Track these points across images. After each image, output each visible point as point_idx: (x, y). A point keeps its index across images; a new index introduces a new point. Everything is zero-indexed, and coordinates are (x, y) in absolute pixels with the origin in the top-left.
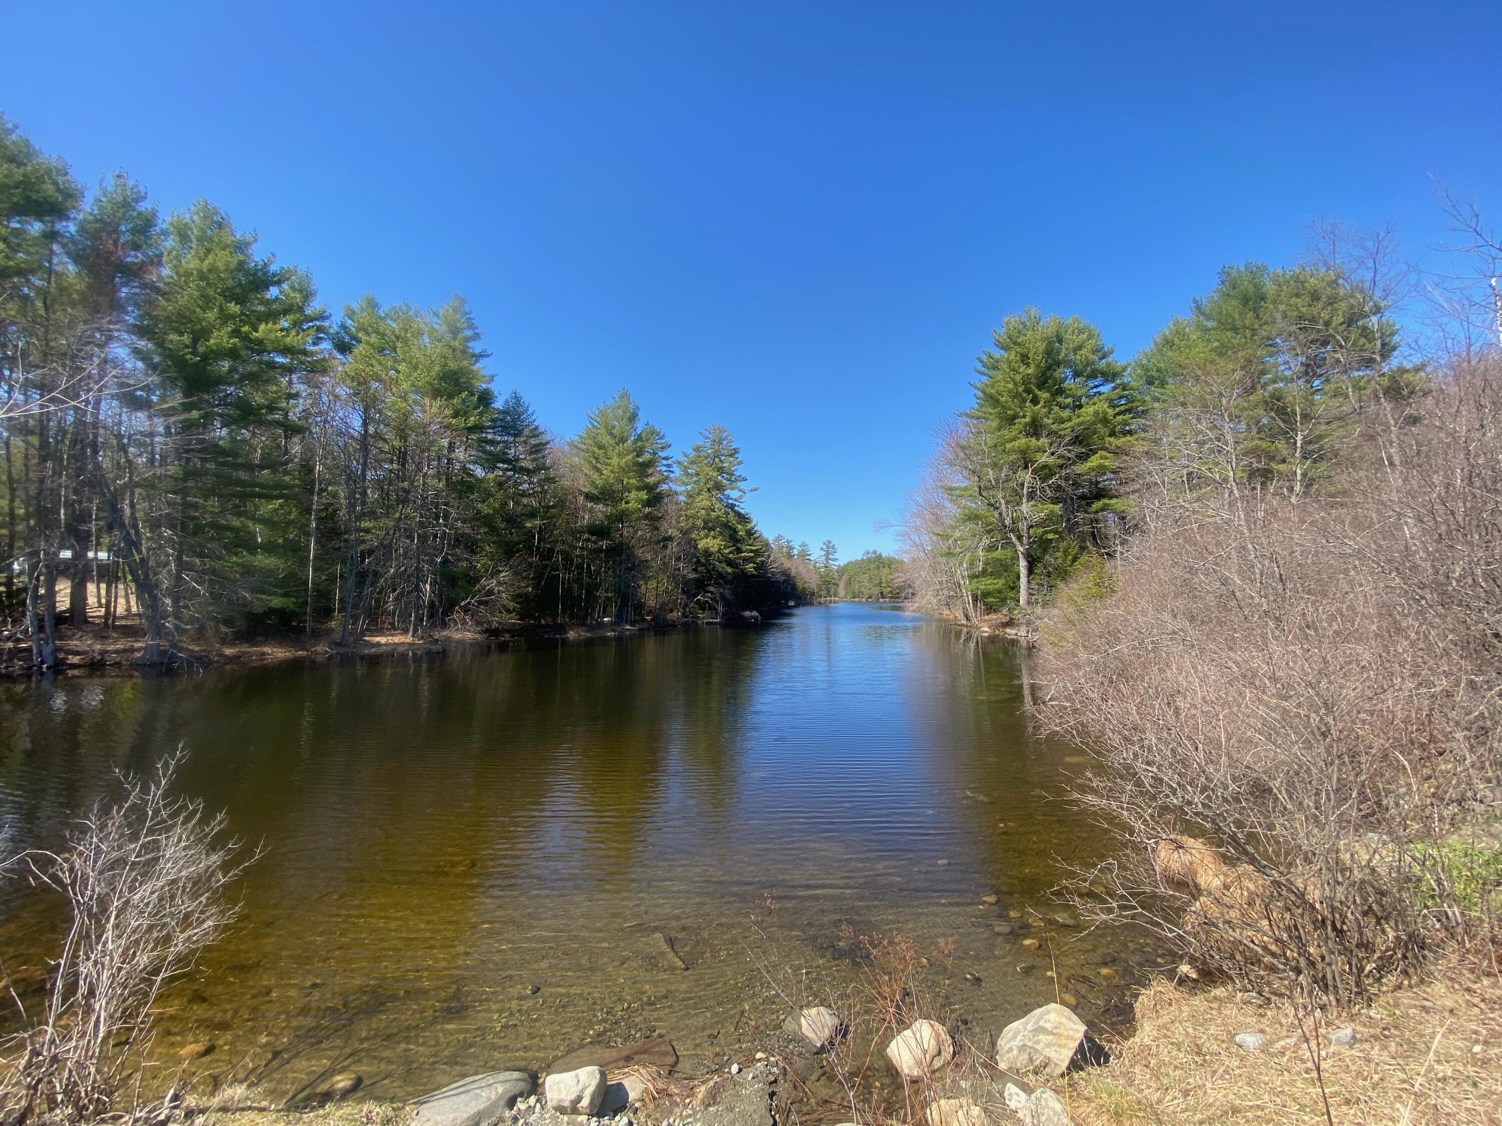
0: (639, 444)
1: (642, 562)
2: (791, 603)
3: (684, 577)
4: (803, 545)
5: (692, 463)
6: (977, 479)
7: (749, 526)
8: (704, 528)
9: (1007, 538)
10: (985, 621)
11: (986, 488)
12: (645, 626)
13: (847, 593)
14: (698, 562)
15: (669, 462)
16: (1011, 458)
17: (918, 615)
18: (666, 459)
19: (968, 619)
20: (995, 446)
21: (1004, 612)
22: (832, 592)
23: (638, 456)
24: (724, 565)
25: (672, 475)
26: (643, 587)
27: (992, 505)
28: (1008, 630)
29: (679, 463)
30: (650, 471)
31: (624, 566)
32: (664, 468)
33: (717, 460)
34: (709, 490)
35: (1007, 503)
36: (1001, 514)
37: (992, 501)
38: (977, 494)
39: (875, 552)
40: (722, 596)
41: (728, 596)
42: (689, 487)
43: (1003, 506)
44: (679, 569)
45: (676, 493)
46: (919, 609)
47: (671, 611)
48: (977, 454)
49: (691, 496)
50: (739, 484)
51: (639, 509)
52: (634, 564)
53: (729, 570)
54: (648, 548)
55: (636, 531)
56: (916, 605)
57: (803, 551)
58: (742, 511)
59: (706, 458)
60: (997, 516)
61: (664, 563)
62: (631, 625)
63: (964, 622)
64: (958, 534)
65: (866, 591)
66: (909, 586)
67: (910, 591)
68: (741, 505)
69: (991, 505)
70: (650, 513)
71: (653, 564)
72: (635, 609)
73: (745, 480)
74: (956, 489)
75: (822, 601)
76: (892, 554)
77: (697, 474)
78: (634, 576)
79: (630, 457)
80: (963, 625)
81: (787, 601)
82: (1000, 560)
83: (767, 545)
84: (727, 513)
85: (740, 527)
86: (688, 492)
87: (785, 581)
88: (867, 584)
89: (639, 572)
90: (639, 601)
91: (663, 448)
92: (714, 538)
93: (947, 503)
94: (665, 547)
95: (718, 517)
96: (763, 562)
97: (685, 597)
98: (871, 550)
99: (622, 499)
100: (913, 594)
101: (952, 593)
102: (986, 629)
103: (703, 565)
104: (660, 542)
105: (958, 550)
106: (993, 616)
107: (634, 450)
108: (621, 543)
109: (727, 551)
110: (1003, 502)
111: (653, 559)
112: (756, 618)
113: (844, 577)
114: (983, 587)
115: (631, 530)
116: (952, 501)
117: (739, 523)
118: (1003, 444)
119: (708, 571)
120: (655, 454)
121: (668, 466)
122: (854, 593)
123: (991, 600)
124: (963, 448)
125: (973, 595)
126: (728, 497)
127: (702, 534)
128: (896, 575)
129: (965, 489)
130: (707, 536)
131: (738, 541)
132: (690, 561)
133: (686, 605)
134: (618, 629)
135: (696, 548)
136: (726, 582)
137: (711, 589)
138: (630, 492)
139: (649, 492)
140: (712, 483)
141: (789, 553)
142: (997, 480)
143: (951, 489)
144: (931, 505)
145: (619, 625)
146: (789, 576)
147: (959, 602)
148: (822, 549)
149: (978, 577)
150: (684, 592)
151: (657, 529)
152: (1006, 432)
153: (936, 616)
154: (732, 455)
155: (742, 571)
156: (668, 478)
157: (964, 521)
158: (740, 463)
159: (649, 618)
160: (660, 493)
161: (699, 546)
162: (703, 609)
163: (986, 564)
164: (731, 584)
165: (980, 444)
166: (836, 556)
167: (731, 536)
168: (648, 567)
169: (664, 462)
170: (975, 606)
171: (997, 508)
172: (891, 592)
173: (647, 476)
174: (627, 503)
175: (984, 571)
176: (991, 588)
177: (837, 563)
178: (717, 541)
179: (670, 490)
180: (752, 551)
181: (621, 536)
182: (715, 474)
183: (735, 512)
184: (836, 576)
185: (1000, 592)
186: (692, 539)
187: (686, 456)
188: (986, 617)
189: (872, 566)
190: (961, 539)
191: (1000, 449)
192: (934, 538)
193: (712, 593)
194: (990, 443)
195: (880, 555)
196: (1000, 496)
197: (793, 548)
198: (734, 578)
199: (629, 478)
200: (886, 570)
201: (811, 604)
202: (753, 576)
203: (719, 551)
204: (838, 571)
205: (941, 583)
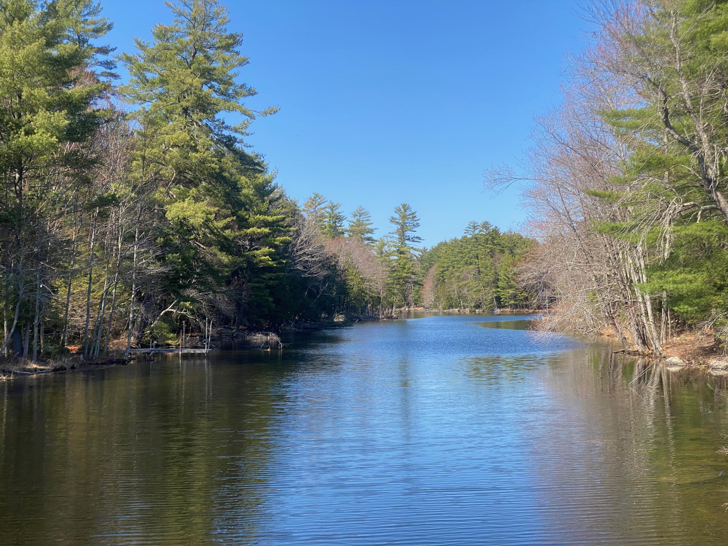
0: (52, 22)
1: (59, 244)
2: (339, 318)
3: (140, 271)
4: (360, 213)
5: (153, 59)
6: (660, 96)
7: (261, 179)
8: (177, 182)
9: (712, 201)
10: (674, 345)
11: (677, 114)
12: (66, 362)
13: (437, 298)
14: (167, 244)
15: (110, 57)
16: (719, 60)
17: (559, 336)
18: (104, 51)
19: (645, 342)
20: (693, 39)
21: (707, 329)
22: (411, 298)
23: (49, 44)
24: (215, 250)
25: (114, 82)
26: (62, 292)
27: (687, 144)
28: (713, 362)
29: (129, 60)
30: (73, 74)
31: (25, 251)
32: (99, 70)
33: (200, 56)
34: (185, 110)
35: (712, 139)
36: (701, 159)
37: (687, 136)
38: (661, 124)
39: (486, 225)
40: (213, 306)
41: (223, 307)
42: (148, 106)
43: (705, 146)
44: (130, 258)
45: (124, 116)
46: (562, 326)
47: (117, 334)
48: (662, 53)
49: (152, 123)
50: (242, 100)
51: (53, 146)
52: (43, 247)
53: (225, 258)
54: (72, 217)
55: (48, 186)
56: (557, 319)
57: (359, 224)
58: (248, 152)
59: (180, 51)
60: (694, 161)
61: (102, 247)
62: (40, 360)
63: (639, 347)
64: (628, 193)
65: (472, 296)
66: (546, 286)
67: (547, 293)
68: (246, 140)
69: (684, 142)
70: (75, 153)
71: (82, 248)
72: (48, 331)
73: (251, 93)
74: (625, 115)
75: (395, 311)
76: (516, 230)
77: (163, 82)
78: (43, 271)
79: (34, 46)
80: (636, 353)
81: (331, 314)
82: (696, 238)
83: (294, 212)
84: (220, 155)
85: (243, 179)
86: (147, 114)
87: (327, 278)
88: (473, 284)
89: (54, 262)
90: (55, 315)
91: (97, 31)
92: (197, 199)
93: (610, 140)
94: (104, 216)
95: (203, 162)
96: (286, 243)
97: (142, 308)
98: (480, 222)
99: (18, 126)
100: (552, 300)
101: (618, 298)
102: (676, 359)
103: (176, 249)
104: (92, 206)
105: (629, 222)
106: (687, 337)
107: (43, 34)
108: (19, 207)
109: (220, 224)
110: (704, 137)
111: (80, 239)
112: (275, 347)
113: (434, 271)
114: (671, 287)
115: (38, 184)
116: (617, 135)
117: (242, 172)
118: (706, 35)
119: (185, 260)
120: (82, 41)
121: (108, 64)
122: (449, 298)
123: (683, 308)
124: (638, 44)
125: (653, 300)
126: (223, 125)
127: (174, 191)
128: (524, 266)
129: (641, 115)
130: (182, 197)
131: (240, 205)
132: (152, 242)
133: (145, 324)
134: (15, 369)
135: (162, 216)
136: (219, 280)
137: (192, 293)
138: (33, 112)
139: (71, 113)
140: (191, 98)
141: (334, 228)
142: (695, 99)
143: (617, 115)
144: (581, 142)
145: (16, 362)
146: (333, 268)
147: (629, 313)
148: (393, 220)
149: (662, 268)
150: (140, 299)
151: (87, 181)
152: (710, 15)
153: (592, 338)
154: (227, 47)
155: (249, 261)
156: (107, 87)
157: (640, 170)
158: (243, 63)
159: (74, 348)
160: (93, 116)
161: (169, 215)
162: (176, 331)
163: (676, 246)
164: (229, 283)
165: (666, 36)
166: (418, 232)
167: (227, 195)
168: (70, 254)
169: (101, 57)
170: (657, 319)
171: (695, 149)
172: (514, 297)
173: (66, 83)
174: (28, 133)
175: (673, 258)
176: (684, 288)
177: (420, 246)
178: (203, 206)
179: (113, 109)
180: (266, 224)
181: (19, 194)
182: (197, 81)
183: (235, 152)
184: (418, 269)
185: (700, 295)
186: (153, 202)
187: (142, 47)
188: (676, 339)
189: (481, 251)
190: (634, 202)
191: (701, 44)
192: (589, 201)
193: (193, 301)
194: (684, 33)
195: (496, 231)
196: (700, 126)
197: (339, 218)
198: (235, 273)
199: (33, 86)
200: (506, 258)
201: (374, 319)
202: (269, 269)
203: (206, 223)
204: (421, 260)
205: (598, 280)
